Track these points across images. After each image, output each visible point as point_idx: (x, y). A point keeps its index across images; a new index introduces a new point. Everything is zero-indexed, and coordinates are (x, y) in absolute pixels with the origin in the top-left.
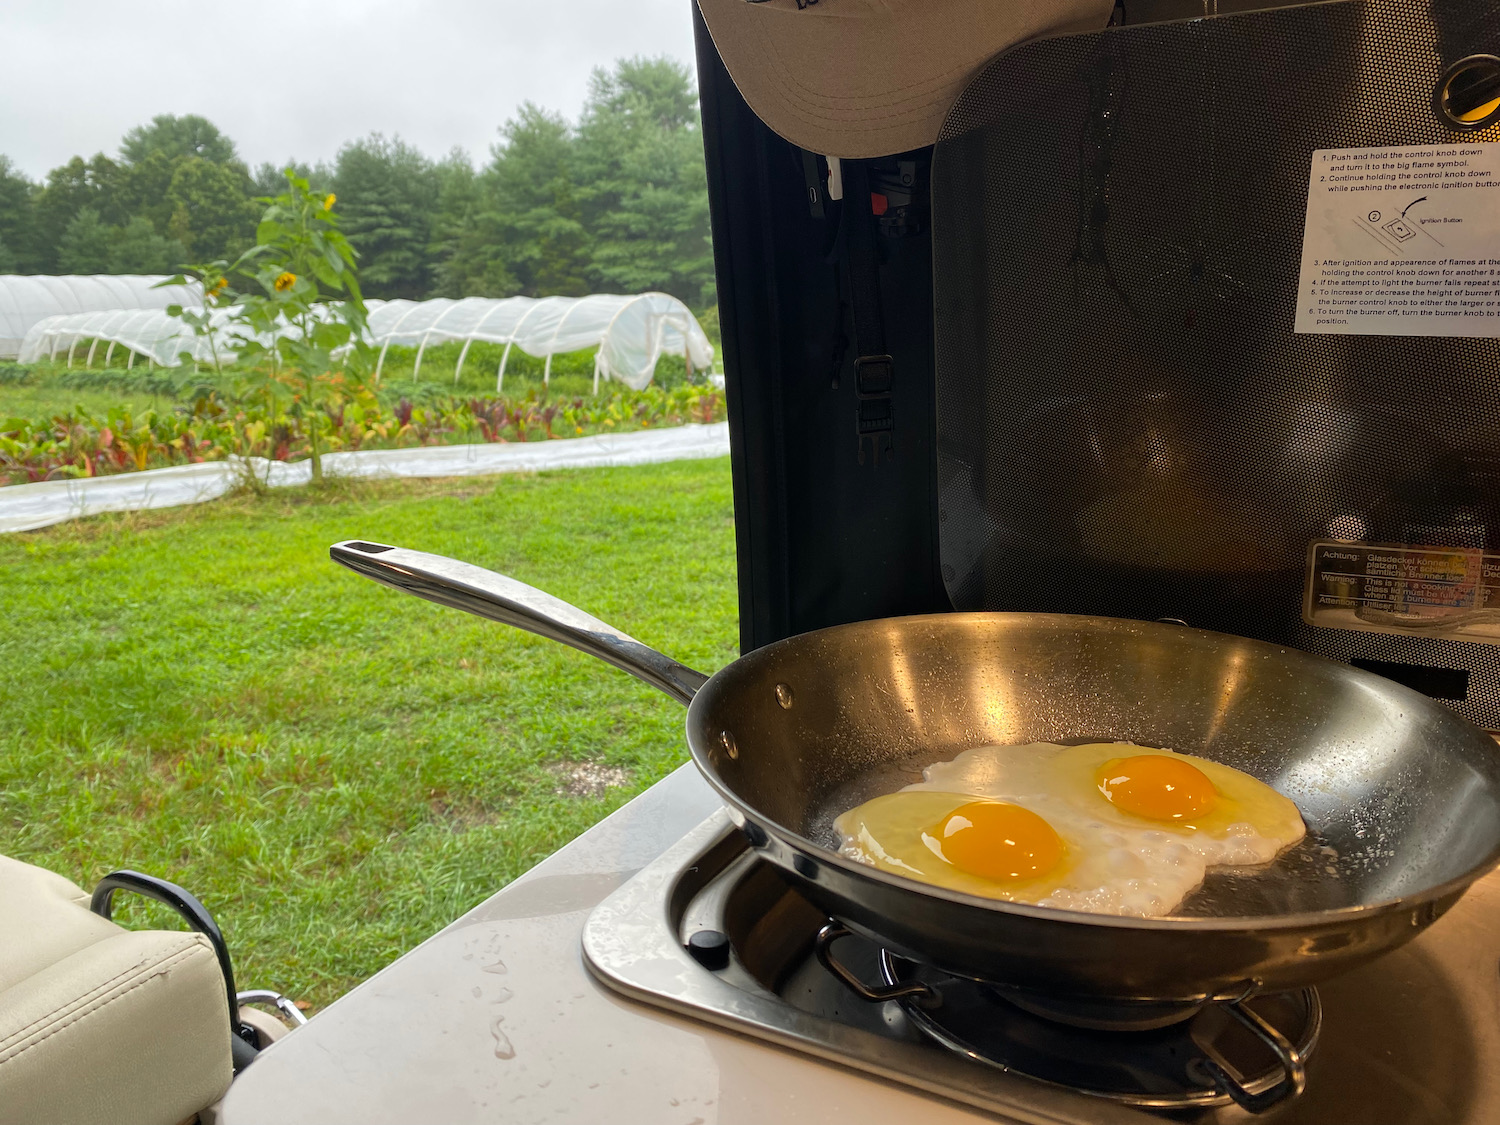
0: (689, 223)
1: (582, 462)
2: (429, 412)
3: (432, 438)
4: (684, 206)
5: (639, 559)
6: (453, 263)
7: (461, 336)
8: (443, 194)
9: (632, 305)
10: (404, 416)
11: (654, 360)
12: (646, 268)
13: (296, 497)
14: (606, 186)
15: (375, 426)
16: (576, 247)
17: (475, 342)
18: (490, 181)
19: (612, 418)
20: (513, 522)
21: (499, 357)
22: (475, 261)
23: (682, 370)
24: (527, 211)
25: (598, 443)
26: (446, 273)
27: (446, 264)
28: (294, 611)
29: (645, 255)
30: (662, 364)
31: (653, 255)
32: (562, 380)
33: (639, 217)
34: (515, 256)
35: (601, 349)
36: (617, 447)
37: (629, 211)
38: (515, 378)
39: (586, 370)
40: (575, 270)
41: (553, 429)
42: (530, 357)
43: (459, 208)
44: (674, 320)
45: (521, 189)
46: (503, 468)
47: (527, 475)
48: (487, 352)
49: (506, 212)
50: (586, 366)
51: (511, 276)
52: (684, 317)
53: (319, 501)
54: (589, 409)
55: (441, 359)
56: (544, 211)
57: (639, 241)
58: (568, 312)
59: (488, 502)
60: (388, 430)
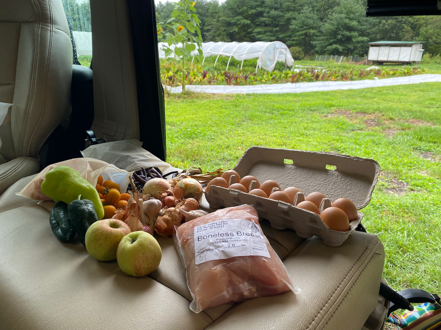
0: (284, 22)
1: (259, 92)
2: (211, 75)
3: (212, 83)
4: (283, 16)
5: (285, 121)
6: (211, 33)
7: (216, 53)
8: (209, 11)
9: (270, 45)
10: (204, 76)
11: (275, 63)
12: (268, 36)
13: (179, 97)
14: (259, 9)
15: (196, 78)
16: (249, 28)
17: (221, 55)
18: (224, 7)
19: (265, 79)
20: (242, 108)
21: (227, 60)
22: (218, 32)
23: (283, 66)
24: (234, 17)
25: (261, 87)
26: (209, 36)
27: (209, 33)
28: (186, 129)
29: (269, 31)
30: (277, 64)
31: (271, 31)
32: (246, 68)
33: (269, 19)
34: (230, 31)
35: (259, 59)
36: (267, 88)
37: (266, 17)
38: (232, 67)
39: (254, 65)
40: (248, 36)
41: (247, 82)
42: (237, 60)
43: (213, 16)
44: (282, 50)
45: (234, 10)
46: (236, 93)
47: (243, 95)
48: (224, 59)
49: (229, 17)
50: (254, 64)
51: (228, 37)
52: (286, 49)
53: (185, 98)
54: (258, 76)
55: (210, 60)
56: (240, 17)
57: (268, 27)
58: (250, 47)
59: (234, 101)
60: (200, 79)
